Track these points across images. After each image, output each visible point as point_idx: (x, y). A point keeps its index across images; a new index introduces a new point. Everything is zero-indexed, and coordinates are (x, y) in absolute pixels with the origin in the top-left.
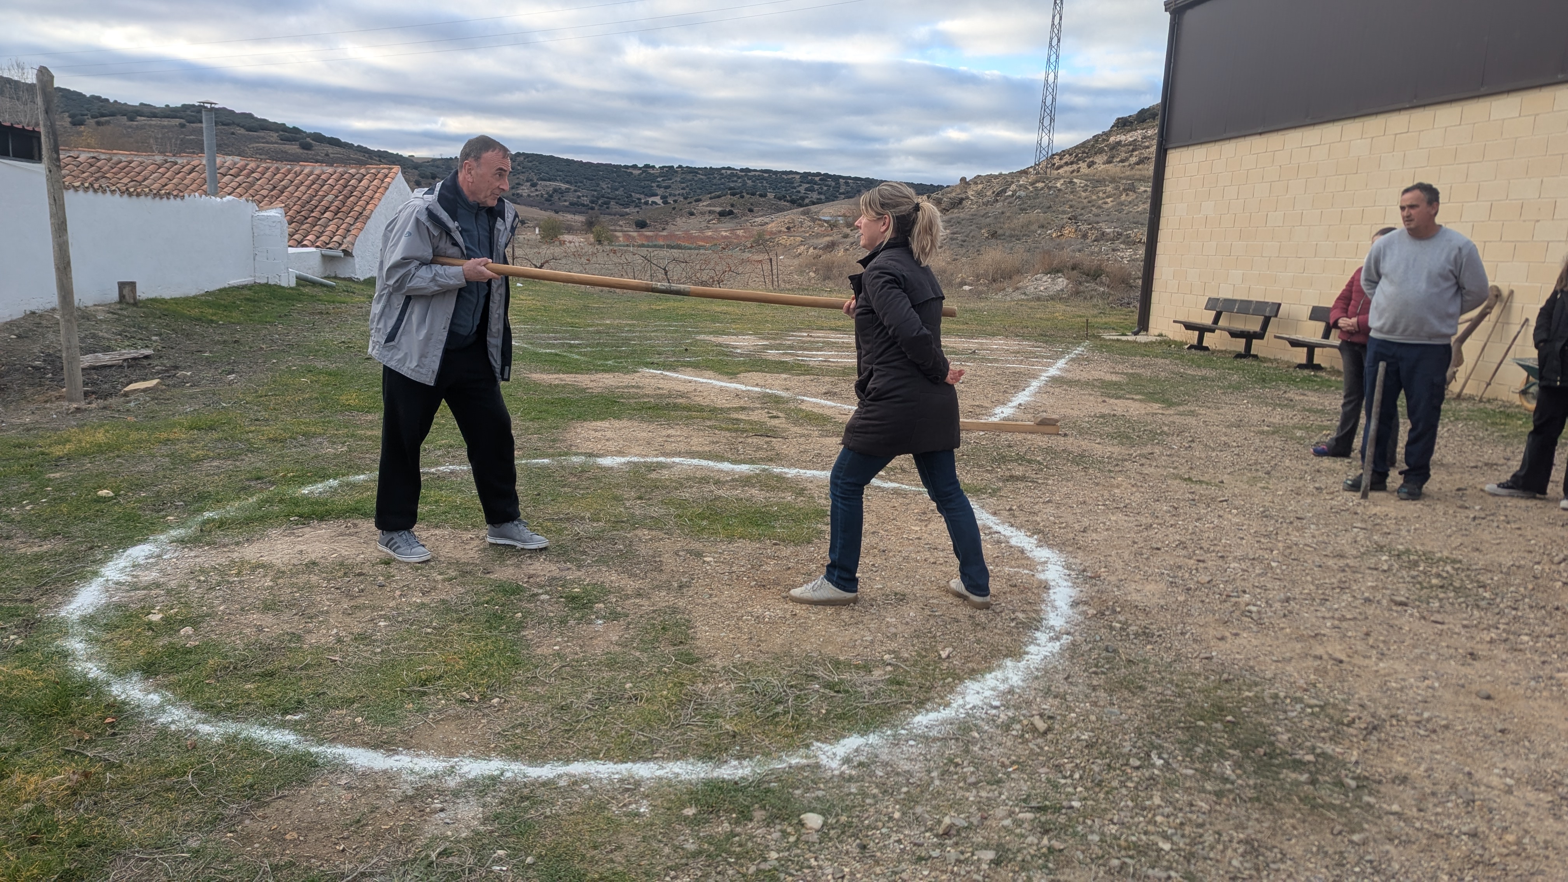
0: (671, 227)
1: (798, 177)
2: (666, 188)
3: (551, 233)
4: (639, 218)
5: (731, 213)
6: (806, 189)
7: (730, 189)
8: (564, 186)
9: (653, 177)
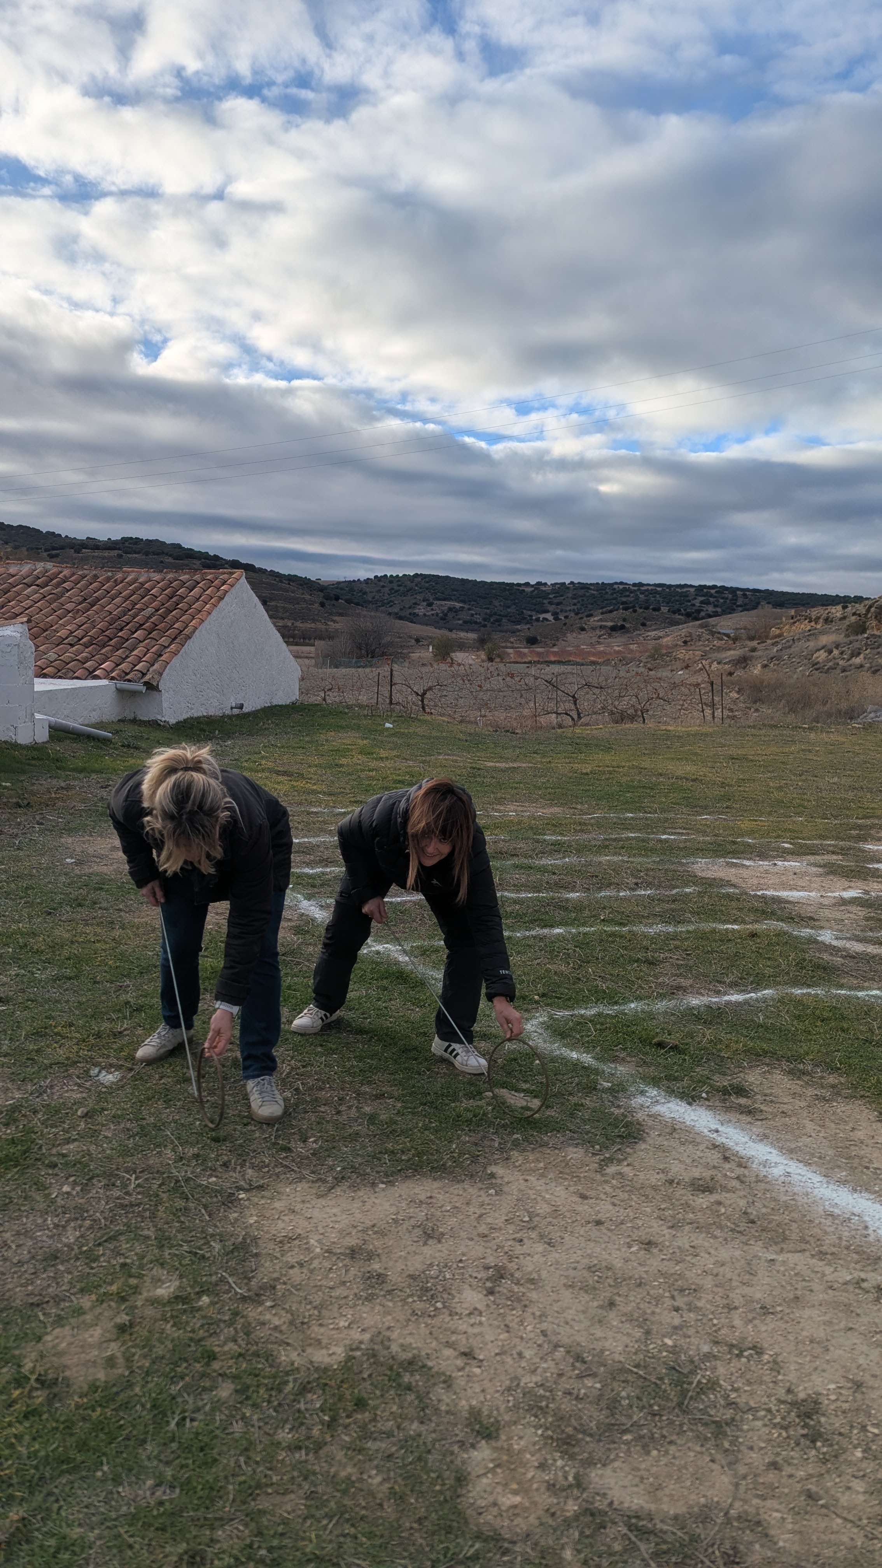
0: (561, 643)
1: (692, 590)
2: (558, 604)
3: (444, 651)
4: (530, 634)
5: (622, 627)
6: (702, 602)
7: (623, 603)
8: (458, 605)
9: (545, 595)
